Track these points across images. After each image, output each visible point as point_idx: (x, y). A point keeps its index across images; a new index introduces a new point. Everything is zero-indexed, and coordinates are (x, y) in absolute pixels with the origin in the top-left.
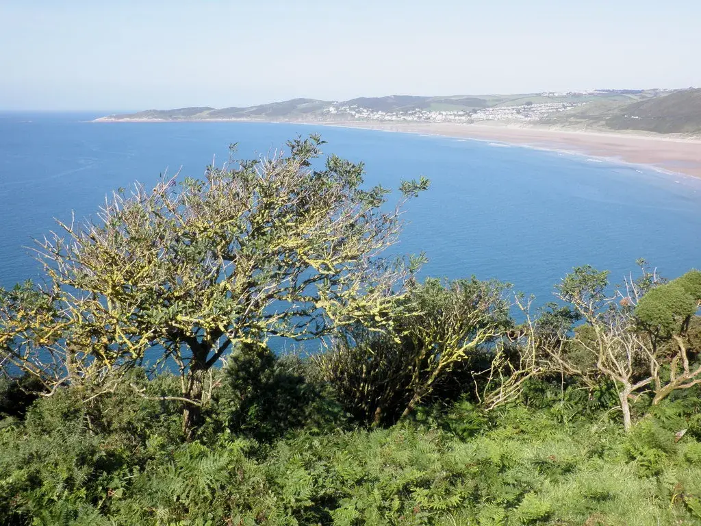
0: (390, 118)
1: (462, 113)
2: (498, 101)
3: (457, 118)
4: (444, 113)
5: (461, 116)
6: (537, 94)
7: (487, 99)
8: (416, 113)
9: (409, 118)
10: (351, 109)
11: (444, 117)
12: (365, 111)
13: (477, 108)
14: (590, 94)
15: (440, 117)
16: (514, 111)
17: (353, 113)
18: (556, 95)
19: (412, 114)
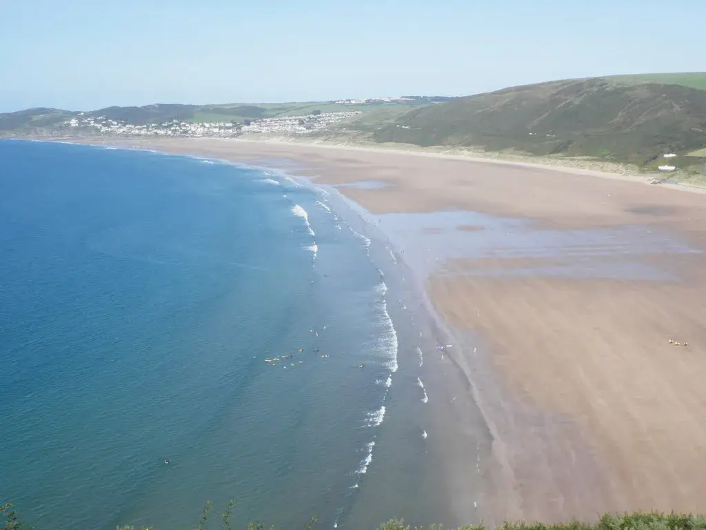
0: (137, 132)
1: (231, 125)
2: (281, 110)
3: (222, 131)
4: (207, 125)
5: (229, 128)
6: (331, 101)
7: (267, 108)
8: (172, 125)
9: (162, 132)
10: (96, 121)
11: (206, 129)
12: (115, 123)
13: (250, 119)
14: (393, 101)
15: (200, 130)
16: (297, 122)
17: (99, 126)
18: (353, 102)
19: (167, 127)
